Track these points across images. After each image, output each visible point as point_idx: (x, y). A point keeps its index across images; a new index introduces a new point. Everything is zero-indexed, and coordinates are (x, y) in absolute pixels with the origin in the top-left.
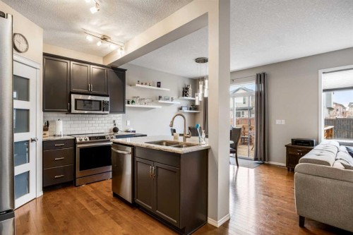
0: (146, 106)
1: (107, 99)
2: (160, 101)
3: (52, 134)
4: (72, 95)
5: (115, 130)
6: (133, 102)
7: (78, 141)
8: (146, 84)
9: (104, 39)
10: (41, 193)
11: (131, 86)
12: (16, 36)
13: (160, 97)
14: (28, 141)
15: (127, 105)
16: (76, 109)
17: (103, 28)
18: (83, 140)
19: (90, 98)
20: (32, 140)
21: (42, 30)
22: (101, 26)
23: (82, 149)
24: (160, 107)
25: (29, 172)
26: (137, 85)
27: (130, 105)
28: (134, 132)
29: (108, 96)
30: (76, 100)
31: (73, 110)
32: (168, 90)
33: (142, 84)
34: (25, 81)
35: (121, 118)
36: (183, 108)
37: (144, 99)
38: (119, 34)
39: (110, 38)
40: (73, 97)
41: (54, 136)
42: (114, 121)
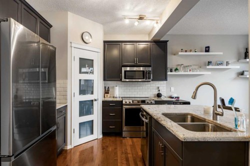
0: (191, 73)
1: (150, 69)
2: (210, 67)
3: (112, 96)
4: (123, 68)
5: (159, 95)
6: (176, 70)
7: (124, 102)
8: (191, 51)
9: (141, 18)
10: (101, 136)
11: (175, 55)
12: (84, 34)
13: (209, 63)
14: (92, 101)
15: (169, 73)
16: (125, 78)
17: (136, 9)
18: (128, 103)
19: (135, 69)
20: (95, 100)
21: (102, 25)
22: (134, 8)
23: (126, 109)
24: (210, 73)
25: (93, 121)
26: (180, 53)
27: (174, 73)
28: (178, 98)
29: (150, 66)
30: (125, 71)
31: (123, 79)
32: (222, 53)
33: (186, 51)
34: (91, 62)
35: (165, 85)
36: (245, 73)
37: (189, 66)
38: (151, 10)
39: (145, 16)
40: (123, 69)
41: (114, 97)
42: (158, 88)
